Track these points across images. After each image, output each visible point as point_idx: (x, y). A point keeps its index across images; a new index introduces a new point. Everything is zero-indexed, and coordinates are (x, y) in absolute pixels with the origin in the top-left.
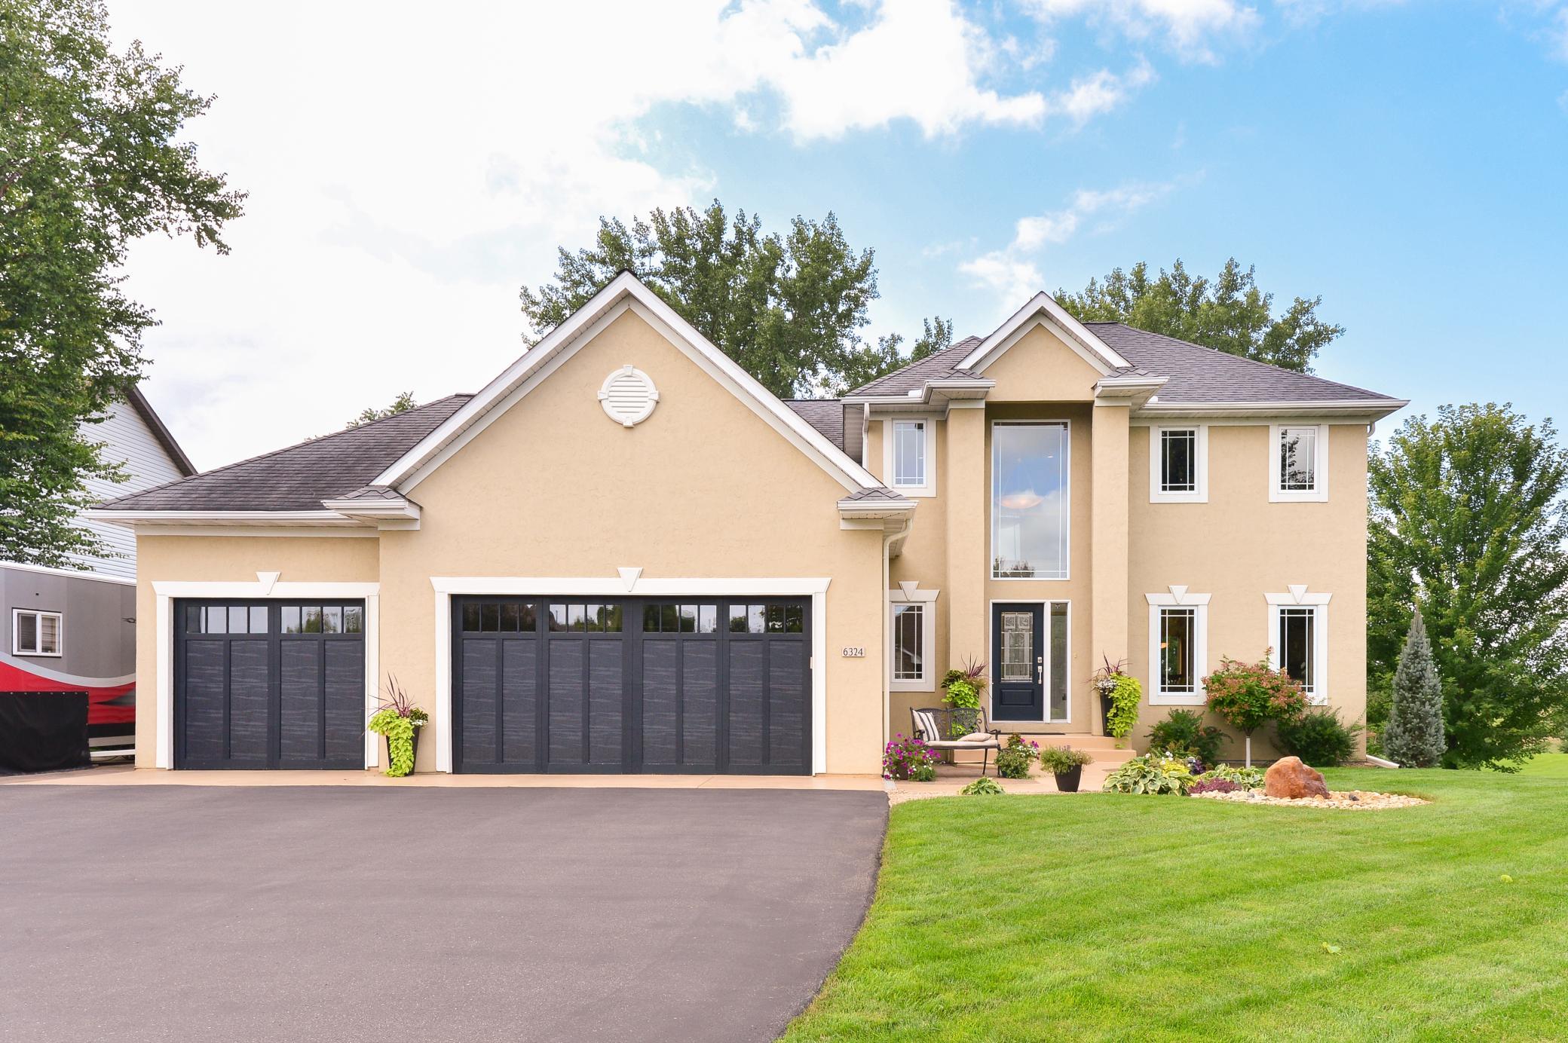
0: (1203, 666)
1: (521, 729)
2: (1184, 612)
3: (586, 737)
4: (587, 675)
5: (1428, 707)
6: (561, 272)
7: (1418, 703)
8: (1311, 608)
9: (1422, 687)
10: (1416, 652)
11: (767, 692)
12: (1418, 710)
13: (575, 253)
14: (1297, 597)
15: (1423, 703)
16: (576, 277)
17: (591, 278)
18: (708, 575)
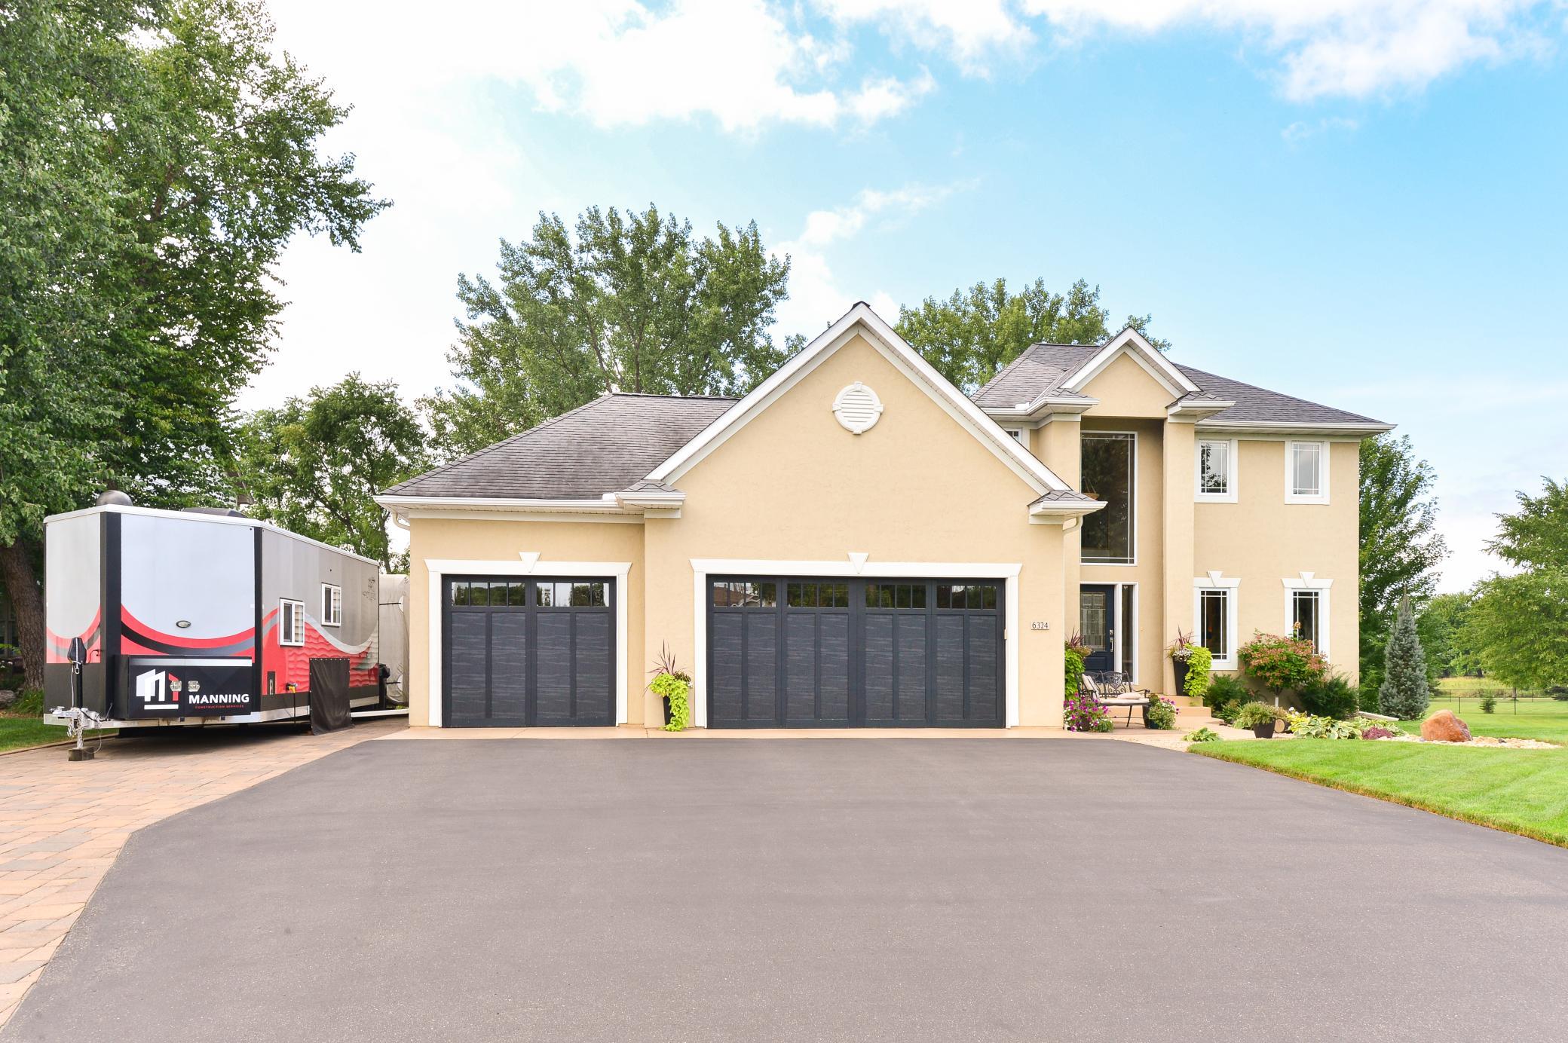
0: (1235, 639)
1: (762, 690)
2: (1218, 593)
3: (817, 697)
4: (817, 644)
5: (1418, 672)
6: (501, 260)
7: (1410, 669)
8: (1316, 591)
9: (1412, 656)
10: (1406, 628)
11: (966, 659)
12: (1410, 675)
13: (515, 244)
14: (1307, 582)
15: (1414, 670)
16: (516, 268)
17: (530, 270)
18: (922, 560)
